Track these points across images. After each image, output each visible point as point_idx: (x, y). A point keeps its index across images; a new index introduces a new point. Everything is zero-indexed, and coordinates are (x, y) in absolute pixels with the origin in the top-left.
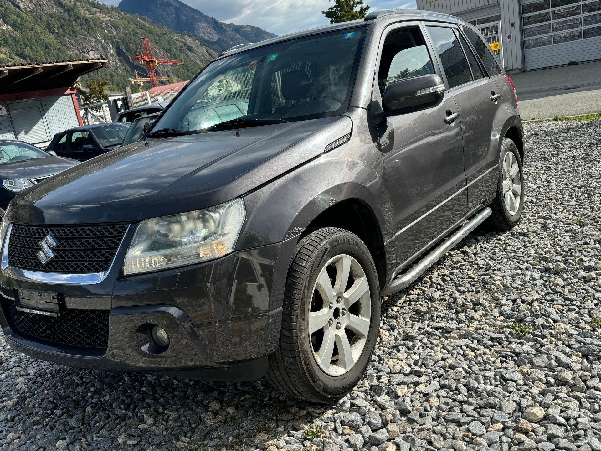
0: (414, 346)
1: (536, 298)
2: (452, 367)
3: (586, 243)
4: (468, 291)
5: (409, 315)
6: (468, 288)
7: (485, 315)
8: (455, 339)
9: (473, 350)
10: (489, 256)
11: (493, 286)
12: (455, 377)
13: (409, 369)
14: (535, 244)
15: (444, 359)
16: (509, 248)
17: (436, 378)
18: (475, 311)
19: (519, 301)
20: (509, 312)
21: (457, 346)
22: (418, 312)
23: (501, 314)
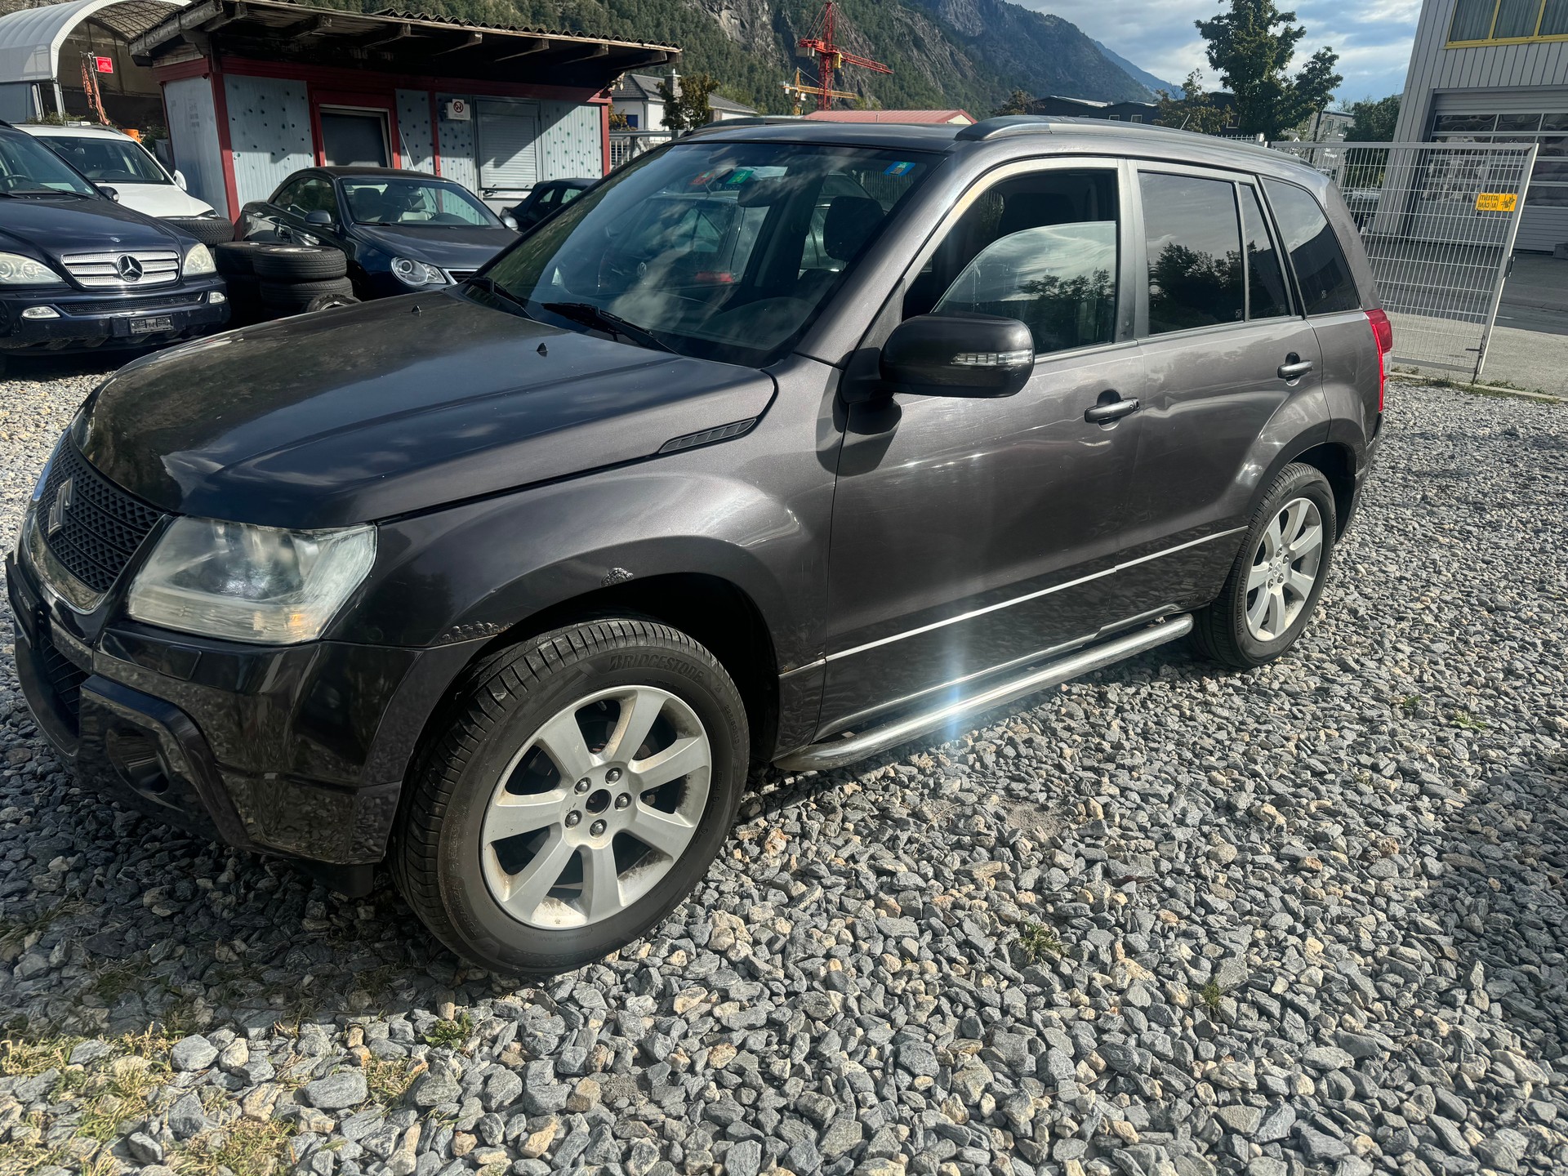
0: (802, 896)
1: (1139, 874)
2: (828, 984)
3: (1375, 768)
4: (1026, 799)
5: (859, 815)
6: (1031, 792)
7: (1000, 876)
8: (891, 913)
9: (904, 955)
10: (1145, 724)
11: (1081, 807)
12: (811, 1011)
13: (745, 951)
14: (1264, 727)
15: (828, 956)
16: (1203, 717)
17: (778, 995)
18: (992, 858)
19: (1098, 869)
20: (1056, 888)
21: (880, 931)
22: (884, 814)
23: (1039, 887)
